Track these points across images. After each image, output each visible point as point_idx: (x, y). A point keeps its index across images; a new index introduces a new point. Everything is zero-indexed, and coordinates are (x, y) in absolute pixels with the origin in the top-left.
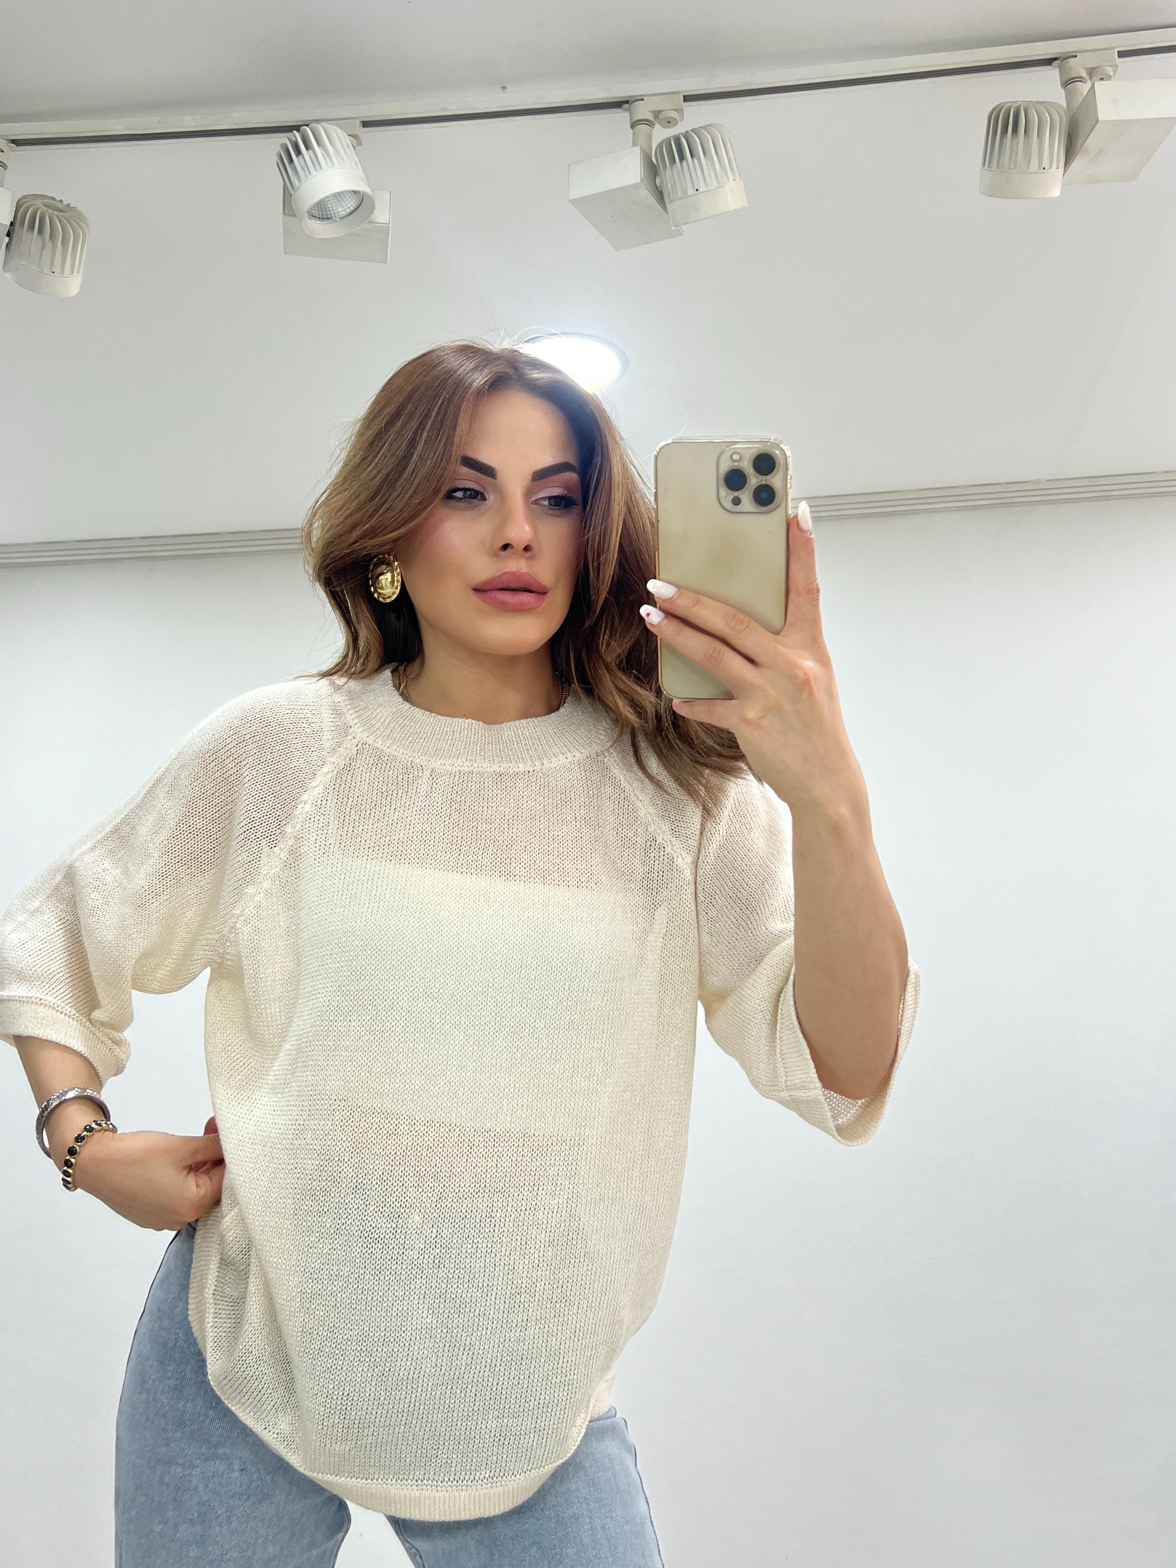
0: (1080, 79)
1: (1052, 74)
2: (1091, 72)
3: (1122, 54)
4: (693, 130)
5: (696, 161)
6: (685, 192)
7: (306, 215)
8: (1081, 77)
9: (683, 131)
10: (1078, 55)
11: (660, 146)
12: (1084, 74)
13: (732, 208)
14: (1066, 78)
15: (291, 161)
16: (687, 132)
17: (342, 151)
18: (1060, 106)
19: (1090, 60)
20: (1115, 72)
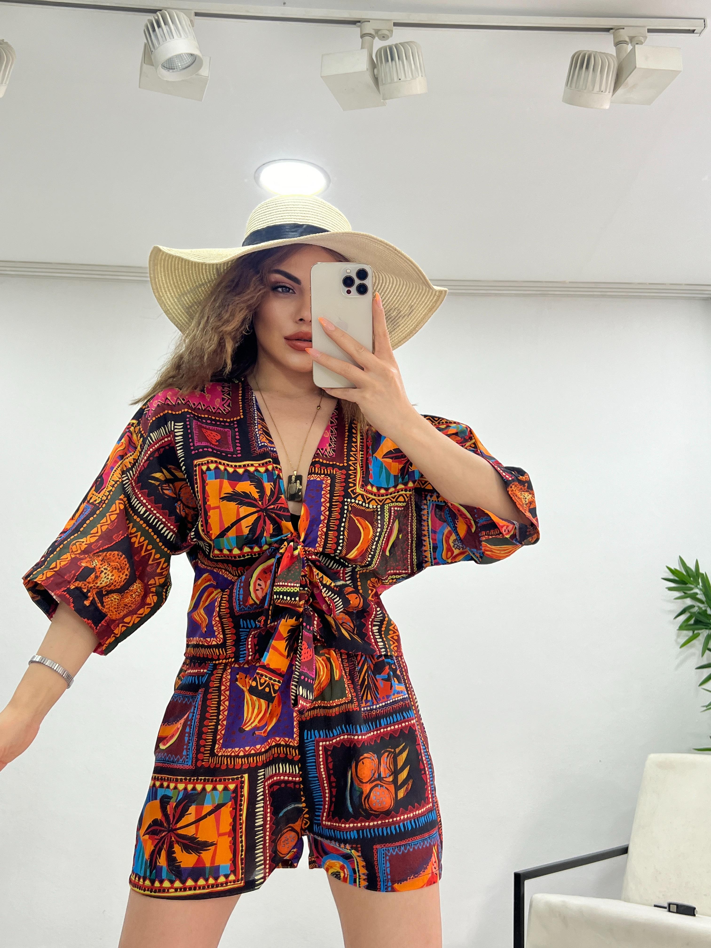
0: (625, 42)
1: (609, 38)
2: (632, 39)
3: (650, 31)
4: (400, 43)
5: (400, 62)
6: (392, 80)
7: (160, 65)
8: (625, 41)
9: (394, 43)
10: (625, 28)
11: (379, 50)
12: (627, 39)
13: (419, 93)
14: (617, 41)
15: (154, 30)
16: (397, 44)
17: (186, 29)
18: (613, 56)
19: (631, 32)
20: (645, 41)
